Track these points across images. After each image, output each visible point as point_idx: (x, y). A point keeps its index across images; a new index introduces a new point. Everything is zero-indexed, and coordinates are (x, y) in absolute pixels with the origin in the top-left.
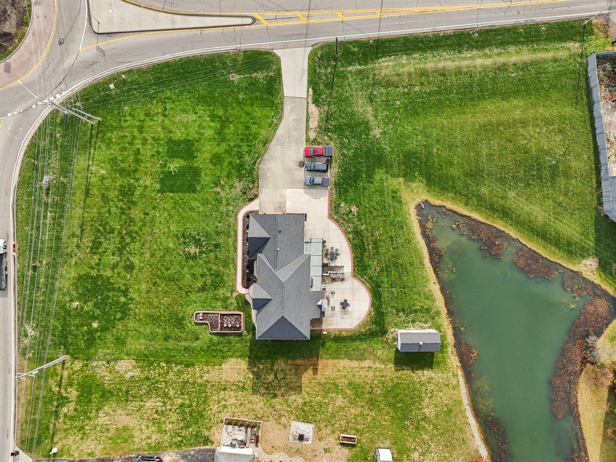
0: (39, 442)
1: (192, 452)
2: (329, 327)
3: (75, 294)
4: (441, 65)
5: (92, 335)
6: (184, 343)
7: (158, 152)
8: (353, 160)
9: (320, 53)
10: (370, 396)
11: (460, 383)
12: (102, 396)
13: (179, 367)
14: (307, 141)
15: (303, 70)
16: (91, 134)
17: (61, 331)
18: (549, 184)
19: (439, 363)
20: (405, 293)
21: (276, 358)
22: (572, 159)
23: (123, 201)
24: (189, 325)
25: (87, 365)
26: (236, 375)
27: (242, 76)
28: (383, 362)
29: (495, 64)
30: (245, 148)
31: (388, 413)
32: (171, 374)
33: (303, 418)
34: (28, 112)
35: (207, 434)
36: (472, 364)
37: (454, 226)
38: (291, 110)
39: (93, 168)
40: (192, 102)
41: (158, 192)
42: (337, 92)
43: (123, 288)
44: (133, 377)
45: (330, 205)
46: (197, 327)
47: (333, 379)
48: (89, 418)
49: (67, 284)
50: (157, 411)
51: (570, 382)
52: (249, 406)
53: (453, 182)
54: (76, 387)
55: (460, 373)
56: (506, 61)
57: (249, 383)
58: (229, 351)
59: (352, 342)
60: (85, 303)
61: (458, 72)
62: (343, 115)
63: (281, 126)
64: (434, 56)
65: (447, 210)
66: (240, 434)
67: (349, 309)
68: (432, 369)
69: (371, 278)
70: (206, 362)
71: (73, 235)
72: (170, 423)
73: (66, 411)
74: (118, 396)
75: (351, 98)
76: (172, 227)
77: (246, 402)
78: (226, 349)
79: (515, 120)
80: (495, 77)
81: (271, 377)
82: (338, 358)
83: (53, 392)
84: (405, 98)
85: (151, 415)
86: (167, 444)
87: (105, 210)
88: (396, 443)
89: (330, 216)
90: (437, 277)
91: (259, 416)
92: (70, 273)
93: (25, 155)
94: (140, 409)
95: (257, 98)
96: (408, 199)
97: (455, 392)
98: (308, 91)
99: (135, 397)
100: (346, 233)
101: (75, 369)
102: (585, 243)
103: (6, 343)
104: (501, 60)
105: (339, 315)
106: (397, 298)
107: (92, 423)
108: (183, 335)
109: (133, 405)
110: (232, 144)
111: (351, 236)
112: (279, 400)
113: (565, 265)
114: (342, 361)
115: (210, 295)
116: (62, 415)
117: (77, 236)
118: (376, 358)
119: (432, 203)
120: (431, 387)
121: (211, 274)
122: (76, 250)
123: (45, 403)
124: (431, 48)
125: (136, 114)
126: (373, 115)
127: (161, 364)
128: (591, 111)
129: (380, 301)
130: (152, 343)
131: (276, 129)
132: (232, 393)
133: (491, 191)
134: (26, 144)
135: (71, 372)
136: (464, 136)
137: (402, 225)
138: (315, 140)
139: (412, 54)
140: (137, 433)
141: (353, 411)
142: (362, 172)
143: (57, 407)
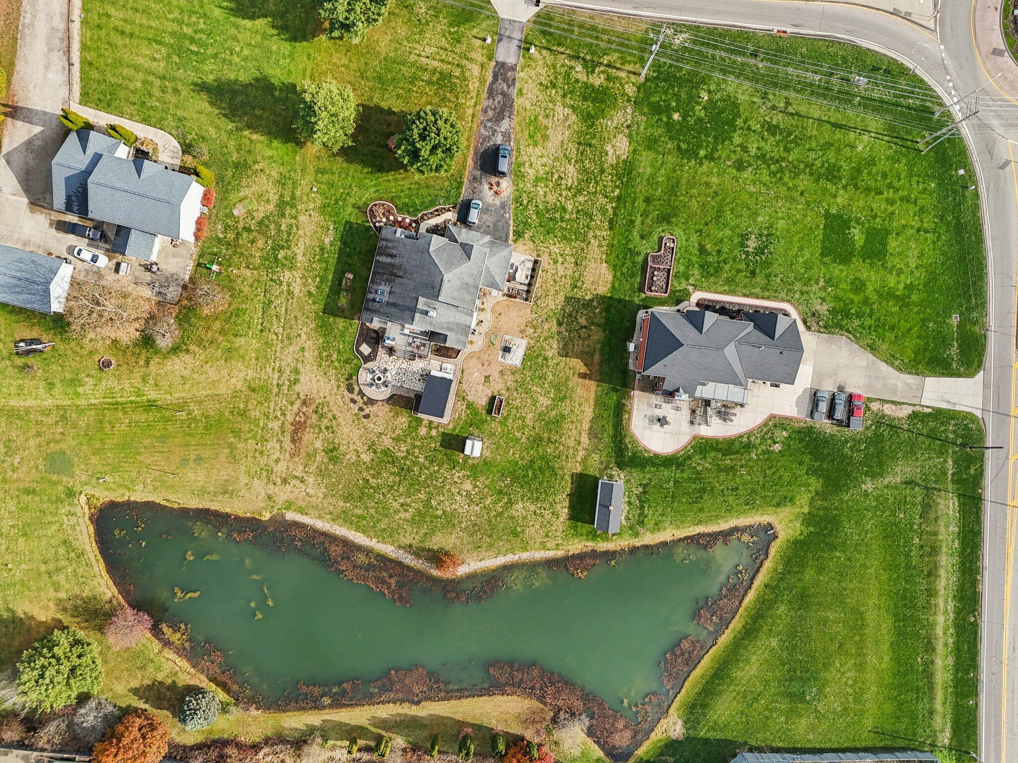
0: (544, 33)
1: (507, 216)
2: (636, 400)
3: (718, 96)
4: (942, 573)
5: (665, 112)
6: (639, 220)
7: (875, 217)
8: (838, 452)
9: (973, 426)
10: (546, 440)
11: (548, 552)
12: (589, 114)
13: (611, 211)
14: (868, 398)
15: (955, 404)
16: (907, 140)
17: (675, 76)
18: (782, 689)
19: (575, 528)
20: (666, 497)
21: (605, 330)
22: (810, 721)
23: (822, 167)
24: (660, 229)
25: (629, 101)
26: (591, 279)
27: (955, 329)
28: (585, 460)
29: (936, 639)
30: (868, 322)
31: (522, 459)
32: (604, 201)
33: (530, 354)
34: (943, 70)
35: (526, 236)
36: (568, 570)
37: (740, 568)
38: (908, 384)
39: (866, 138)
40: (931, 264)
41: (827, 211)
42: (924, 443)
43: (716, 155)
44: (607, 154)
45: (786, 418)
46: (656, 238)
47: (571, 397)
48: (564, 96)
49: (730, 89)
50: (562, 178)
51: (533, 688)
52: (552, 290)
53: (797, 573)
54: (605, 85)
55: (560, 553)
56: (938, 652)
57: (579, 294)
58: (622, 274)
59: (613, 425)
60: (704, 108)
61: (931, 593)
62: (894, 447)
63: (890, 369)
64: (953, 565)
65: (762, 561)
66: (522, 276)
67: (657, 426)
68: (569, 519)
69: (689, 458)
70: (613, 245)
71: (788, 103)
72: (545, 192)
73: (577, 69)
74: (587, 134)
75: (914, 458)
76: (782, 221)
77: (557, 288)
78: (625, 270)
79: (865, 655)
80: (919, 637)
81: (583, 321)
82: (595, 405)
83: (602, 57)
84: (906, 525)
85: (557, 171)
86: (521, 186)
87: (814, 144)
88: (486, 463)
89: (772, 417)
90: (680, 540)
91: (539, 302)
92: (743, 94)
93: (892, 58)
94: (567, 158)
95: (927, 344)
96: (782, 515)
97: (538, 544)
98: (928, 407)
99: (582, 154)
100: (749, 434)
101: (626, 87)
102: (704, 726)
103: (670, 9)
104: (940, 647)
105: (649, 414)
106: (661, 486)
107: (559, 98)
108: (649, 221)
109: (572, 149)
110: (875, 307)
111: (745, 439)
112: (555, 328)
113: (678, 698)
114: (591, 410)
115: (694, 259)
116: (572, 63)
117: (786, 108)
118: (589, 452)
119: (773, 544)
120: (547, 514)
121: (719, 262)
122: (769, 104)
123: (591, 45)
124: (963, 563)
125: (924, 196)
126: (890, 483)
127: (618, 190)
128: (866, 750)
129: (660, 465)
130: (644, 182)
131: (887, 363)
132: (570, 272)
133: (780, 617)
134: (905, 62)
135: (623, 81)
136: (852, 591)
137: (750, 504)
138: (869, 409)
139: (959, 539)
140: (538, 151)
141: (530, 415)
142: (822, 462)
143: (584, 59)
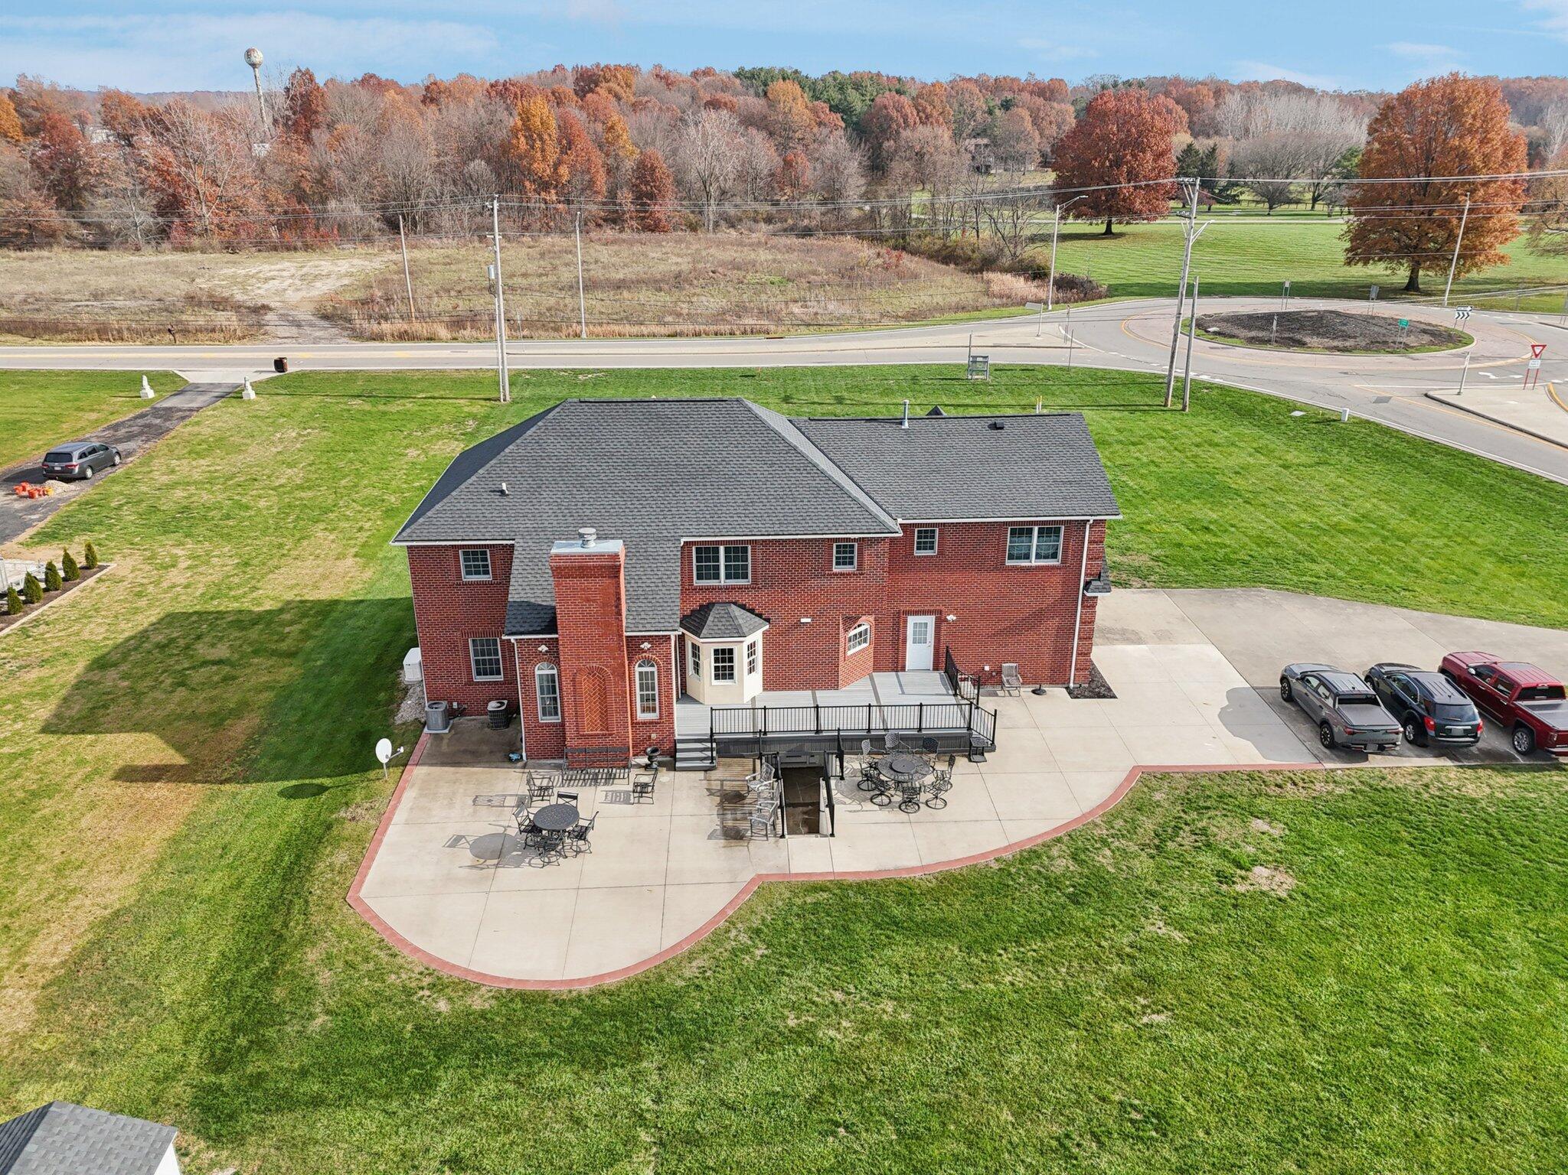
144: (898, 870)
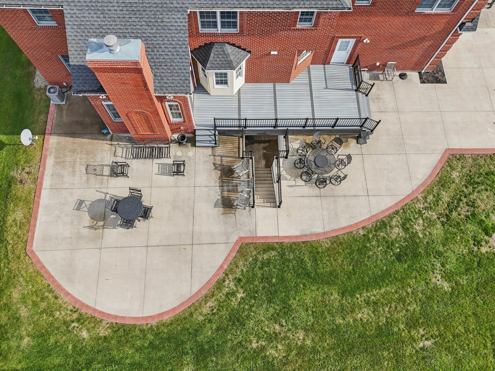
2: (50, 162)
69: (236, 319)
89: (454, 157)
100: (405, 214)
105: (92, 194)
111: (396, 232)
144: (312, 235)
